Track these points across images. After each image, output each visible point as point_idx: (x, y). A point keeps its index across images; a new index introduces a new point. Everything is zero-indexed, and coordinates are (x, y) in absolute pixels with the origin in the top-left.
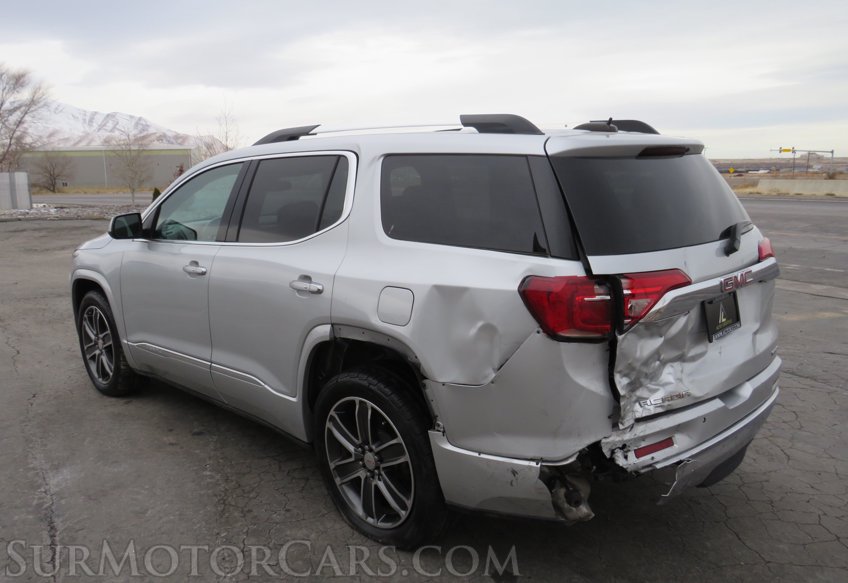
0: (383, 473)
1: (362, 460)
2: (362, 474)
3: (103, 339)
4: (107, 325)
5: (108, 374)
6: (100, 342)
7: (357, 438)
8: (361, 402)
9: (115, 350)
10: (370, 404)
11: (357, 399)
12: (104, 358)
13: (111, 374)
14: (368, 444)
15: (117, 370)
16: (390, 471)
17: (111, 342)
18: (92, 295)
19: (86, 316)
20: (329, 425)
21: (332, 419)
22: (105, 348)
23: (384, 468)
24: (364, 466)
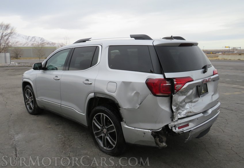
0: (108, 134)
1: (103, 131)
2: (103, 135)
3: (31, 98)
4: (32, 95)
5: (32, 109)
6: (30, 99)
7: (101, 124)
8: (102, 114)
9: (34, 102)
10: (105, 115)
11: (101, 114)
12: (31, 104)
13: (33, 108)
14: (104, 126)
15: (35, 107)
16: (110, 134)
17: (33, 99)
18: (28, 86)
19: (26, 92)
20: (93, 121)
21: (94, 120)
22: (31, 101)
23: (109, 133)
24: (103, 133)
